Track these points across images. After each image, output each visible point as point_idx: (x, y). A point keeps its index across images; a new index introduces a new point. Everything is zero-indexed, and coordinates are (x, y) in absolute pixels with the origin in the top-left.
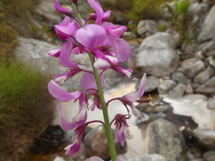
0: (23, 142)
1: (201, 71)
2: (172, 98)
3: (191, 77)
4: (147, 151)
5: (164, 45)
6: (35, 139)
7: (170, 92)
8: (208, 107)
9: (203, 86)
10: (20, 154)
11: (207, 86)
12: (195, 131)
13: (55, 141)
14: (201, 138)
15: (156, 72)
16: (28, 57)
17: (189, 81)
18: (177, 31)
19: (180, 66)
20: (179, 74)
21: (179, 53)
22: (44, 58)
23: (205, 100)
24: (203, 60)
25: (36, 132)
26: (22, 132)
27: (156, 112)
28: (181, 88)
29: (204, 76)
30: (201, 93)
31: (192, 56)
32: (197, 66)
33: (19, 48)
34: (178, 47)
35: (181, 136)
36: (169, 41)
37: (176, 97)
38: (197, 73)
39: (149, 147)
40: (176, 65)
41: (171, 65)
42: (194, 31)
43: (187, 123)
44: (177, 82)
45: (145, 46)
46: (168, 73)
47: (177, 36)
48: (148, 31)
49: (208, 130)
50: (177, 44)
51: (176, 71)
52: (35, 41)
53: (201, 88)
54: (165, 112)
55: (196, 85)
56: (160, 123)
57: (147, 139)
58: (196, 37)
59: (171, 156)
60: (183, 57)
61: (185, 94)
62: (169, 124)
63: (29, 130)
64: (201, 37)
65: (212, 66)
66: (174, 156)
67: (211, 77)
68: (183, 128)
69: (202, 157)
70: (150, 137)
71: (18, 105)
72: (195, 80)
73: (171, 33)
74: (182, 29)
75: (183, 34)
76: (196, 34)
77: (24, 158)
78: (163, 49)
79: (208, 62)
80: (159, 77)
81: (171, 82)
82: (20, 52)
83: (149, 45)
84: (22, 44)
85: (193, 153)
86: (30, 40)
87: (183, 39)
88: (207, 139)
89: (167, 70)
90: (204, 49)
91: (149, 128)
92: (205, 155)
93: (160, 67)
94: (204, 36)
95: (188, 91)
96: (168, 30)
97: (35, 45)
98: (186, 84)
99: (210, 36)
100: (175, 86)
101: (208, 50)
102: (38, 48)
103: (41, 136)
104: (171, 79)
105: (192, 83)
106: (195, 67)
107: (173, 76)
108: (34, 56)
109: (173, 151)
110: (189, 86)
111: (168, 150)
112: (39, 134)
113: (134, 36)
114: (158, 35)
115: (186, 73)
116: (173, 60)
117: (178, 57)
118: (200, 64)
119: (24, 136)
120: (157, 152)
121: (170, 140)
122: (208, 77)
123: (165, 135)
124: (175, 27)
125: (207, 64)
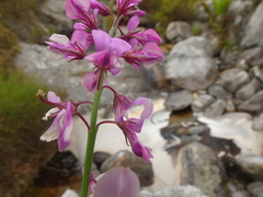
0: (25, 172)
1: (245, 83)
2: (209, 117)
3: (232, 91)
4: (178, 182)
5: (199, 52)
6: (41, 168)
7: (207, 110)
8: (253, 128)
9: (246, 102)
10: (22, 186)
12: (237, 157)
13: (65, 171)
14: (245, 166)
15: (189, 85)
16: (31, 67)
17: (229, 96)
18: (215, 35)
19: (218, 77)
20: (217, 88)
21: (218, 62)
22: (51, 69)
23: (249, 120)
24: (247, 71)
25: (41, 159)
26: (24, 160)
27: (189, 135)
28: (221, 104)
29: (248, 90)
30: (245, 111)
31: (233, 66)
32: (239, 78)
33: (20, 57)
34: (216, 55)
35: (221, 164)
36: (205, 47)
37: (214, 116)
39: (181, 177)
40: (214, 76)
41: (208, 77)
42: (236, 35)
43: (227, 147)
44: (215, 98)
45: (175, 54)
46: (204, 87)
47: (215, 41)
48: (179, 35)
49: (253, 156)
50: (215, 51)
51: (214, 84)
52: (40, 48)
53: (245, 105)
54: (200, 134)
55: (238, 101)
56: (195, 148)
57: (179, 167)
58: (238, 43)
59: (208, 188)
60: (222, 67)
61: (225, 112)
62: (205, 148)
63: (33, 156)
64: (244, 42)
65: (258, 79)
66: (212, 187)
67: (256, 91)
68: (222, 154)
69: (245, 189)
70: (183, 164)
71: (18, 126)
72: (237, 96)
73: (208, 37)
74: (221, 32)
75: (222, 39)
76: (239, 38)
77: (27, 192)
78: (198, 56)
79: (253, 73)
80: (193, 92)
81: (208, 97)
82: (21, 61)
83: (181, 52)
84: (23, 51)
85: (235, 184)
86: (34, 46)
87: (222, 45)
88: (252, 167)
89: (203, 83)
90: (248, 57)
91: (181, 154)
92: (250, 186)
93: (194, 79)
94: (249, 41)
95: (229, 108)
96: (205, 34)
97: (39, 52)
98: (226, 100)
99: (255, 42)
100: (213, 102)
101: (252, 59)
102: (44, 56)
103: (49, 164)
104: (208, 93)
105: (233, 99)
107: (211, 90)
108: (39, 66)
109: (211, 181)
110: (230, 102)
111: (204, 181)
112: (46, 162)
113: (163, 41)
114: (192, 39)
115: (227, 87)
116: (211, 71)
117: (217, 67)
118: (244, 75)
119: (27, 165)
120: (191, 183)
121: (207, 168)
122: (252, 91)
123: (201, 162)
124: (213, 30)
125: (252, 76)
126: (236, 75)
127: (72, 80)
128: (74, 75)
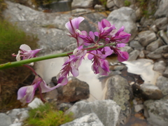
0: (10, 86)
1: (153, 41)
3: (144, 45)
4: (104, 98)
5: (126, 18)
8: (153, 69)
9: (152, 53)
10: (8, 94)
11: (155, 53)
12: (141, 85)
14: (145, 90)
16: (15, 19)
17: (143, 48)
18: (139, 7)
19: (137, 36)
20: (135, 42)
21: (138, 26)
23: (152, 64)
24: (156, 33)
25: (20, 79)
26: (9, 79)
27: (114, 70)
28: (136, 53)
29: (154, 45)
30: (150, 58)
31: (148, 29)
32: (150, 37)
33: (7, 11)
34: (138, 21)
35: (131, 89)
36: (131, 15)
37: (131, 60)
38: (150, 42)
39: (106, 95)
40: (134, 35)
42: (153, 8)
43: (136, 79)
44: (133, 48)
45: (111, 17)
47: (138, 11)
48: (115, 5)
49: (151, 85)
50: (137, 18)
51: (133, 39)
52: (21, 6)
53: (151, 54)
54: (121, 71)
55: (148, 52)
56: (116, 78)
57: (106, 89)
58: (153, 14)
59: (121, 102)
60: (141, 29)
61: (138, 58)
62: (123, 79)
63: (15, 77)
64: (157, 13)
65: (162, 38)
66: (124, 102)
67: (159, 47)
68: (133, 83)
69: (143, 104)
70: (108, 88)
72: (147, 48)
73: (134, 8)
74: (143, 5)
75: (143, 10)
76: (154, 10)
77: (11, 97)
78: (125, 21)
79: (159, 34)
81: (129, 48)
82: (7, 14)
83: (115, 17)
84: (9, 7)
85: (137, 101)
86: (16, 5)
87: (143, 14)
88: (149, 92)
90: (158, 24)
91: (107, 81)
92: (145, 102)
94: (160, 13)
95: (141, 56)
96: (132, 6)
97: (21, 9)
98: (140, 50)
99: (164, 13)
100: (131, 51)
101: (160, 25)
102: (24, 12)
104: (129, 45)
105: (145, 50)
106: (148, 38)
107: (131, 43)
108: (20, 19)
109: (124, 99)
110: (142, 52)
111: (120, 98)
112: (23, 81)
113: (104, 8)
114: (123, 9)
115: (141, 42)
116: (133, 31)
117: (137, 29)
118: (153, 35)
119: (11, 81)
120: (112, 99)
121: (122, 91)
122: (157, 46)
123: (119, 87)
124: (138, 4)
125: (158, 36)
126: (149, 35)
127: (43, 30)
128: (43, 27)
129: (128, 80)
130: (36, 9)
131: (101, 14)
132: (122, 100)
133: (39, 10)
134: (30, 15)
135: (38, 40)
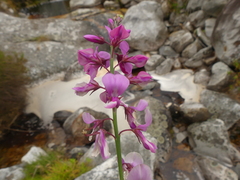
1: (189, 43)
2: (159, 74)
3: (179, 50)
5: (150, 15)
6: (5, 131)
7: (158, 68)
8: (195, 82)
9: (190, 60)
11: (194, 60)
12: (181, 106)
13: (30, 131)
14: (186, 112)
15: (142, 46)
17: (177, 55)
19: (168, 39)
20: (167, 48)
21: (168, 25)
22: (6, 34)
24: (192, 32)
27: (142, 91)
28: (169, 62)
29: (191, 49)
30: (189, 68)
31: (181, 28)
32: (185, 39)
34: (166, 18)
35: (168, 113)
36: (156, 11)
37: (163, 73)
38: (186, 45)
40: (164, 38)
41: (159, 38)
43: (174, 99)
44: (165, 57)
45: (129, 17)
46: (155, 47)
47: (165, 4)
49: (193, 103)
50: (165, 14)
51: (164, 45)
53: (189, 62)
54: (151, 90)
55: (184, 60)
58: (185, 7)
59: (157, 133)
60: (171, 29)
61: (173, 69)
62: (155, 101)
64: (190, 5)
65: (200, 39)
66: (161, 132)
67: (198, 51)
68: (170, 104)
69: (186, 130)
72: (183, 55)
75: (171, 3)
78: (149, 19)
79: (196, 34)
80: (145, 53)
81: (159, 57)
83: (134, 15)
85: (179, 128)
87: (172, 8)
88: (191, 113)
89: (154, 44)
90: (193, 20)
92: (189, 128)
93: (146, 41)
94: (193, 4)
95: (176, 66)
98: (174, 58)
99: (199, 5)
100: (163, 61)
101: (196, 21)
103: (12, 127)
104: (158, 54)
105: (180, 58)
106: (183, 40)
107: (161, 50)
109: (160, 127)
110: (177, 60)
111: (154, 127)
112: (9, 125)
113: (117, 5)
114: (144, 3)
115: (174, 47)
116: (161, 33)
117: (166, 29)
118: (188, 36)
121: (156, 117)
122: (195, 50)
123: (152, 113)
125: (195, 37)
126: (183, 36)
127: (31, 46)
128: (31, 41)
129: (163, 102)
130: (16, 14)
131: (114, 13)
132: (158, 129)
133: (21, 17)
134: (7, 25)
135: (26, 61)
